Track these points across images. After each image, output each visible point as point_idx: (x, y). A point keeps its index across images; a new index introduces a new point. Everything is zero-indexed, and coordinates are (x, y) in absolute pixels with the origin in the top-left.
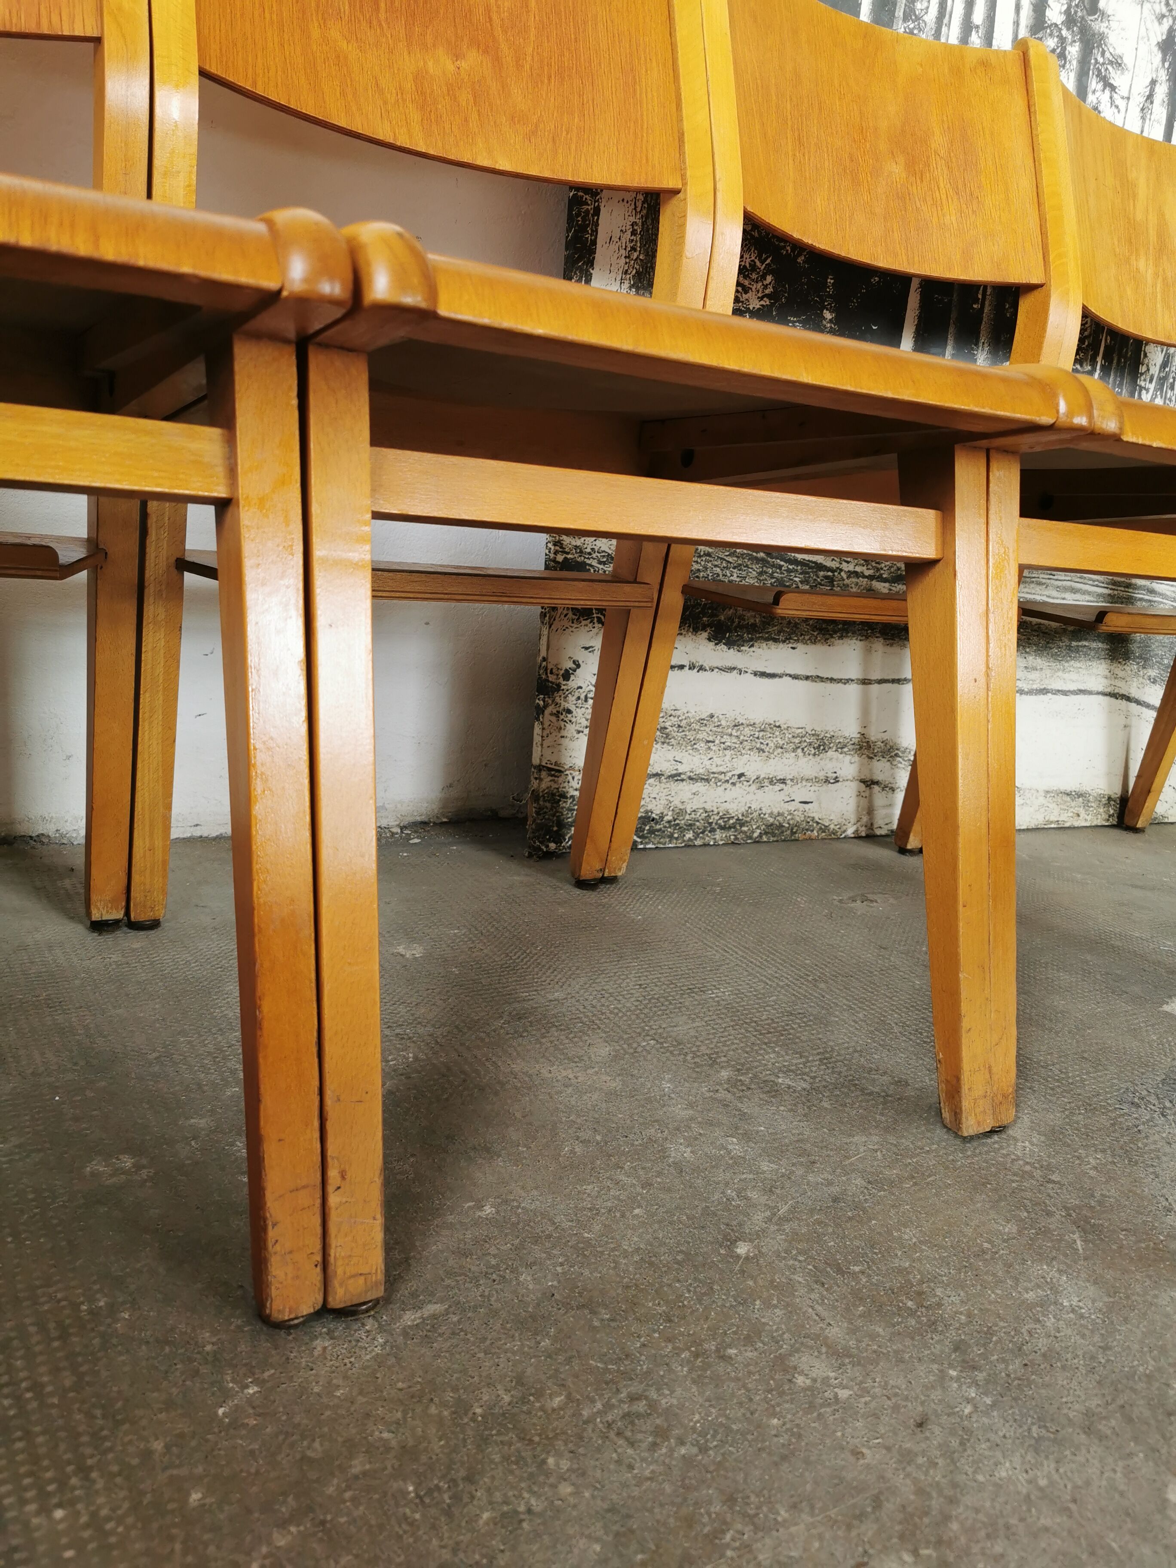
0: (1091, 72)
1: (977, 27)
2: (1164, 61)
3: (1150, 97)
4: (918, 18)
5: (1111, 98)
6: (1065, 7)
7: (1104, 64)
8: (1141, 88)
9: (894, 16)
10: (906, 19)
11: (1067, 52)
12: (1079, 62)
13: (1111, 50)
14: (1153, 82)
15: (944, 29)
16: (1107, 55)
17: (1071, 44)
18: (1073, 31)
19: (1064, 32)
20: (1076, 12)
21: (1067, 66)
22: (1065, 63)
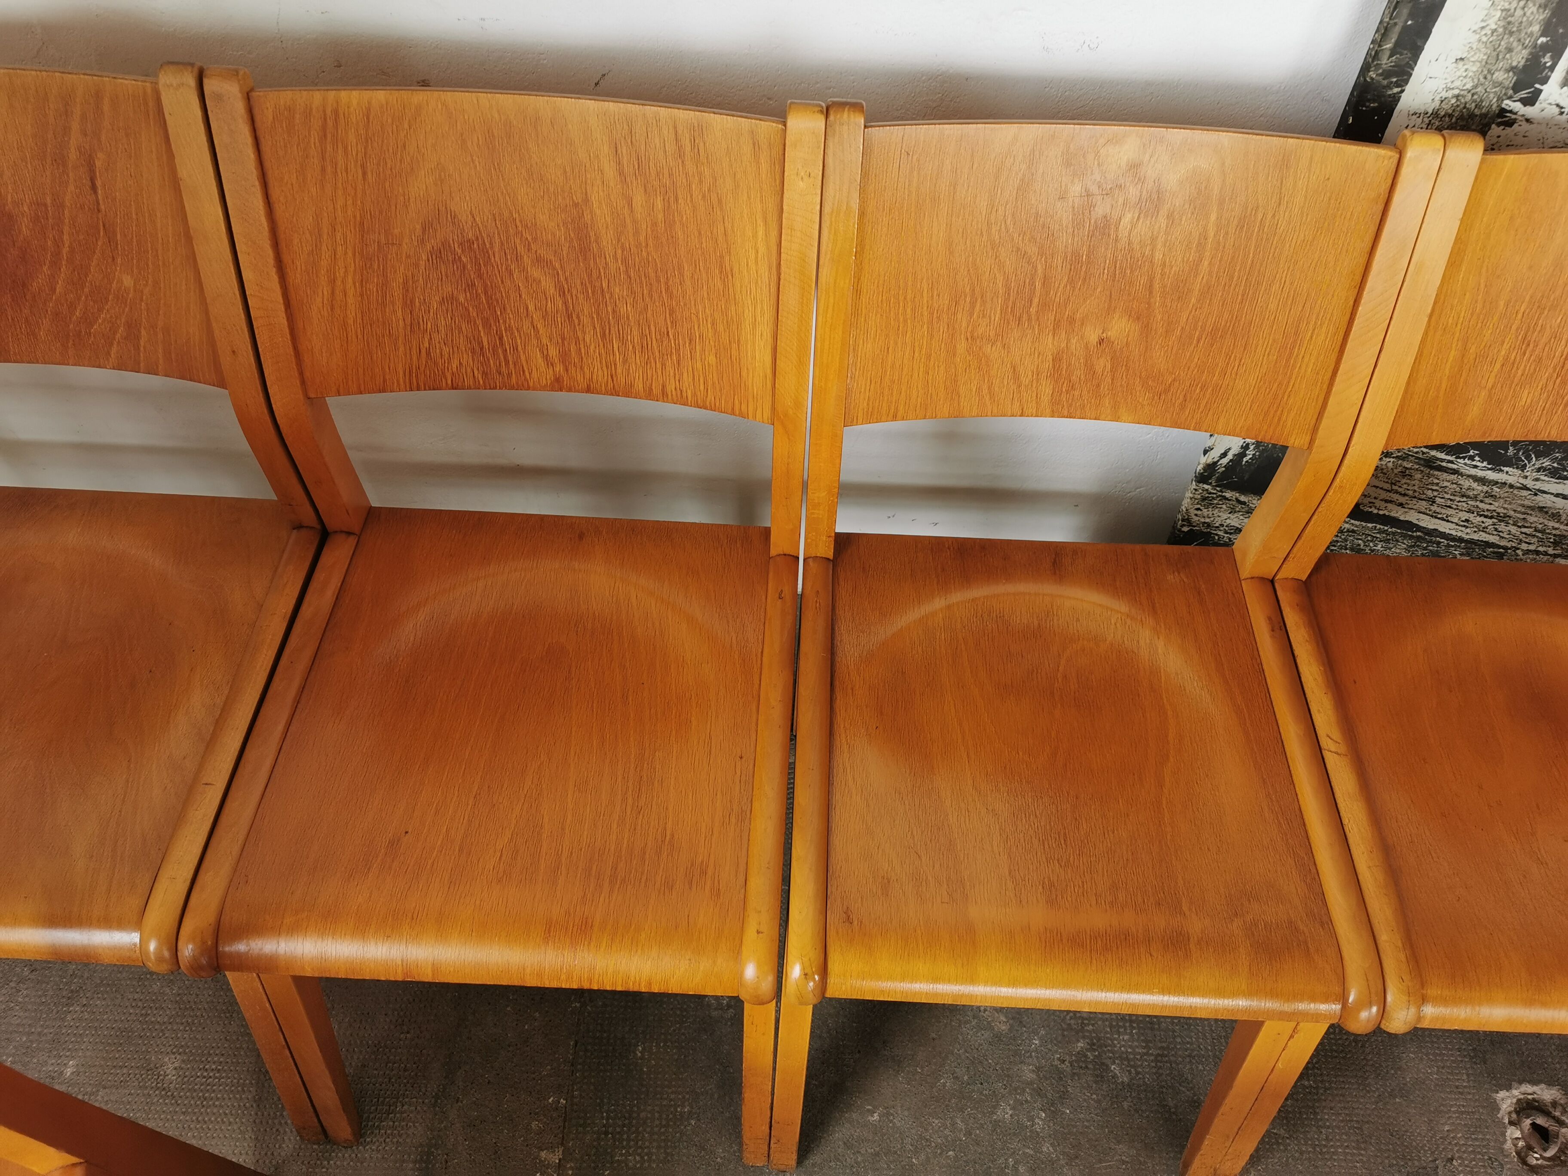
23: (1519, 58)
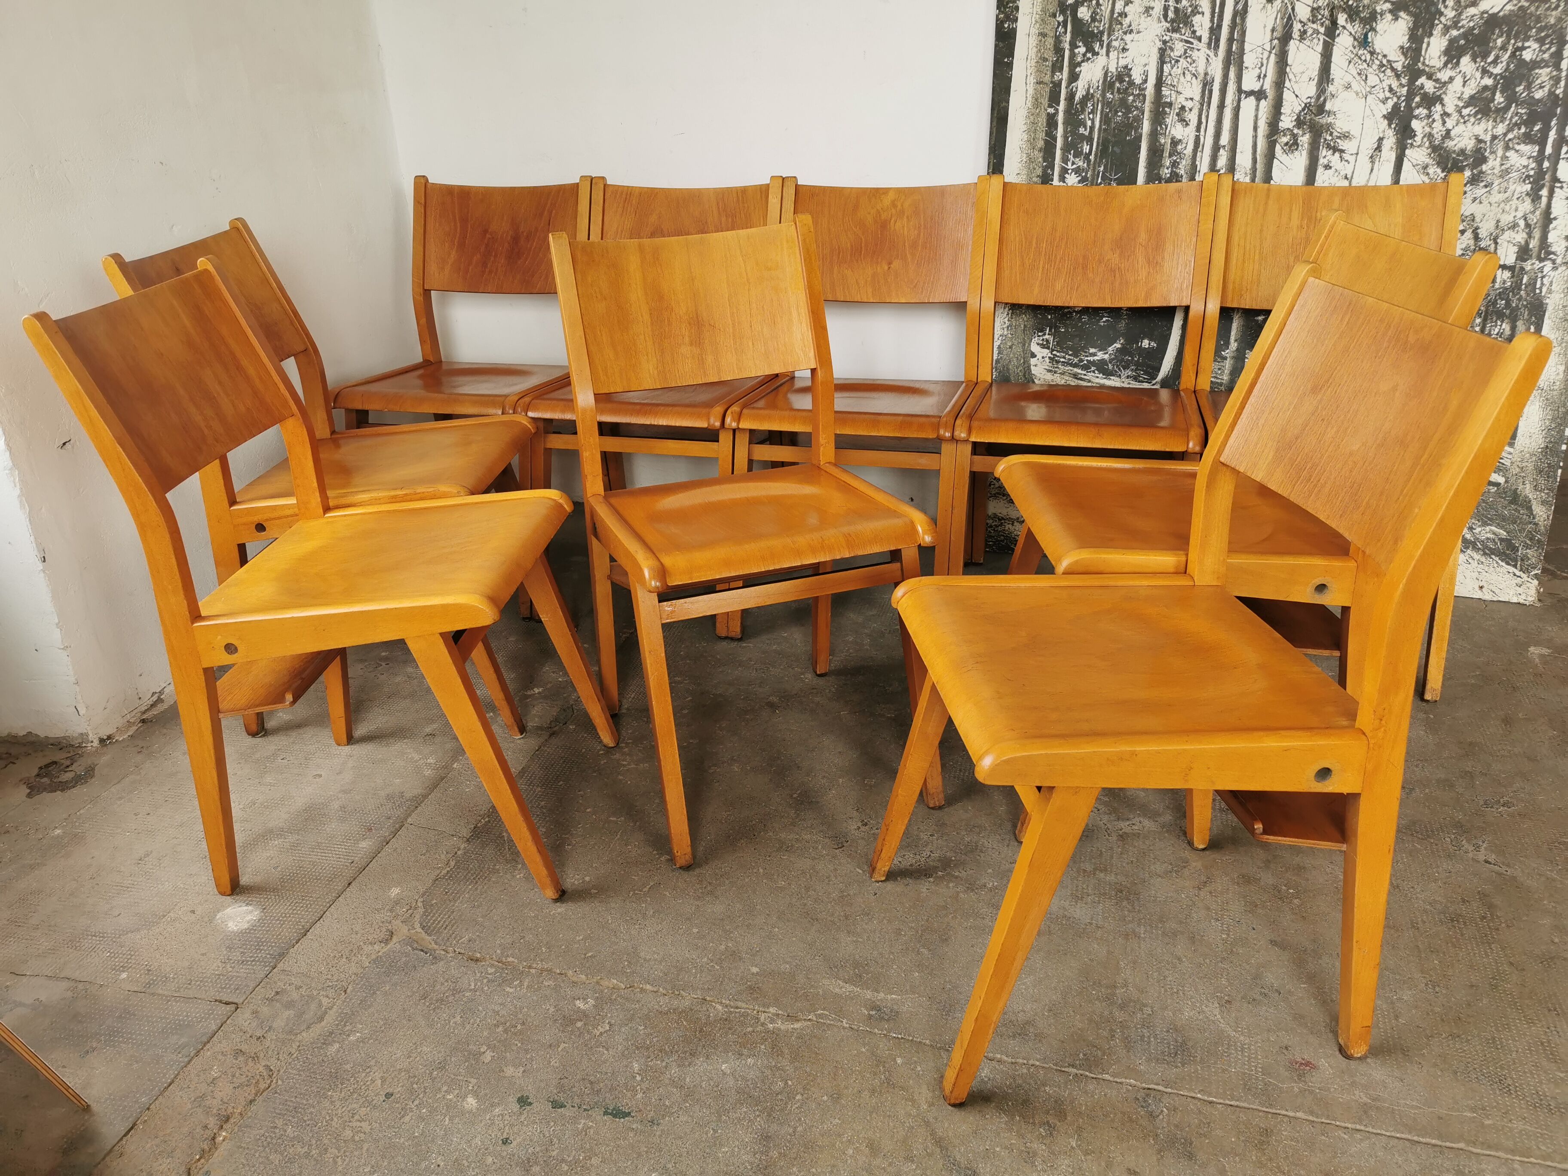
0: (1321, 147)
1: (1224, 146)
2: (1390, 125)
3: (1379, 148)
4: (1179, 153)
5: (1341, 157)
6: (1296, 117)
7: (1332, 140)
8: (1369, 144)
9: (1162, 157)
10: (1170, 156)
11: (1299, 141)
12: (1310, 144)
13: (1339, 130)
14: (1381, 140)
15: (1199, 154)
16: (1335, 134)
17: (1302, 136)
18: (1303, 129)
19: (1296, 131)
20: (1305, 118)
21: (1300, 148)
22: (1298, 147)
23: (1039, 171)
